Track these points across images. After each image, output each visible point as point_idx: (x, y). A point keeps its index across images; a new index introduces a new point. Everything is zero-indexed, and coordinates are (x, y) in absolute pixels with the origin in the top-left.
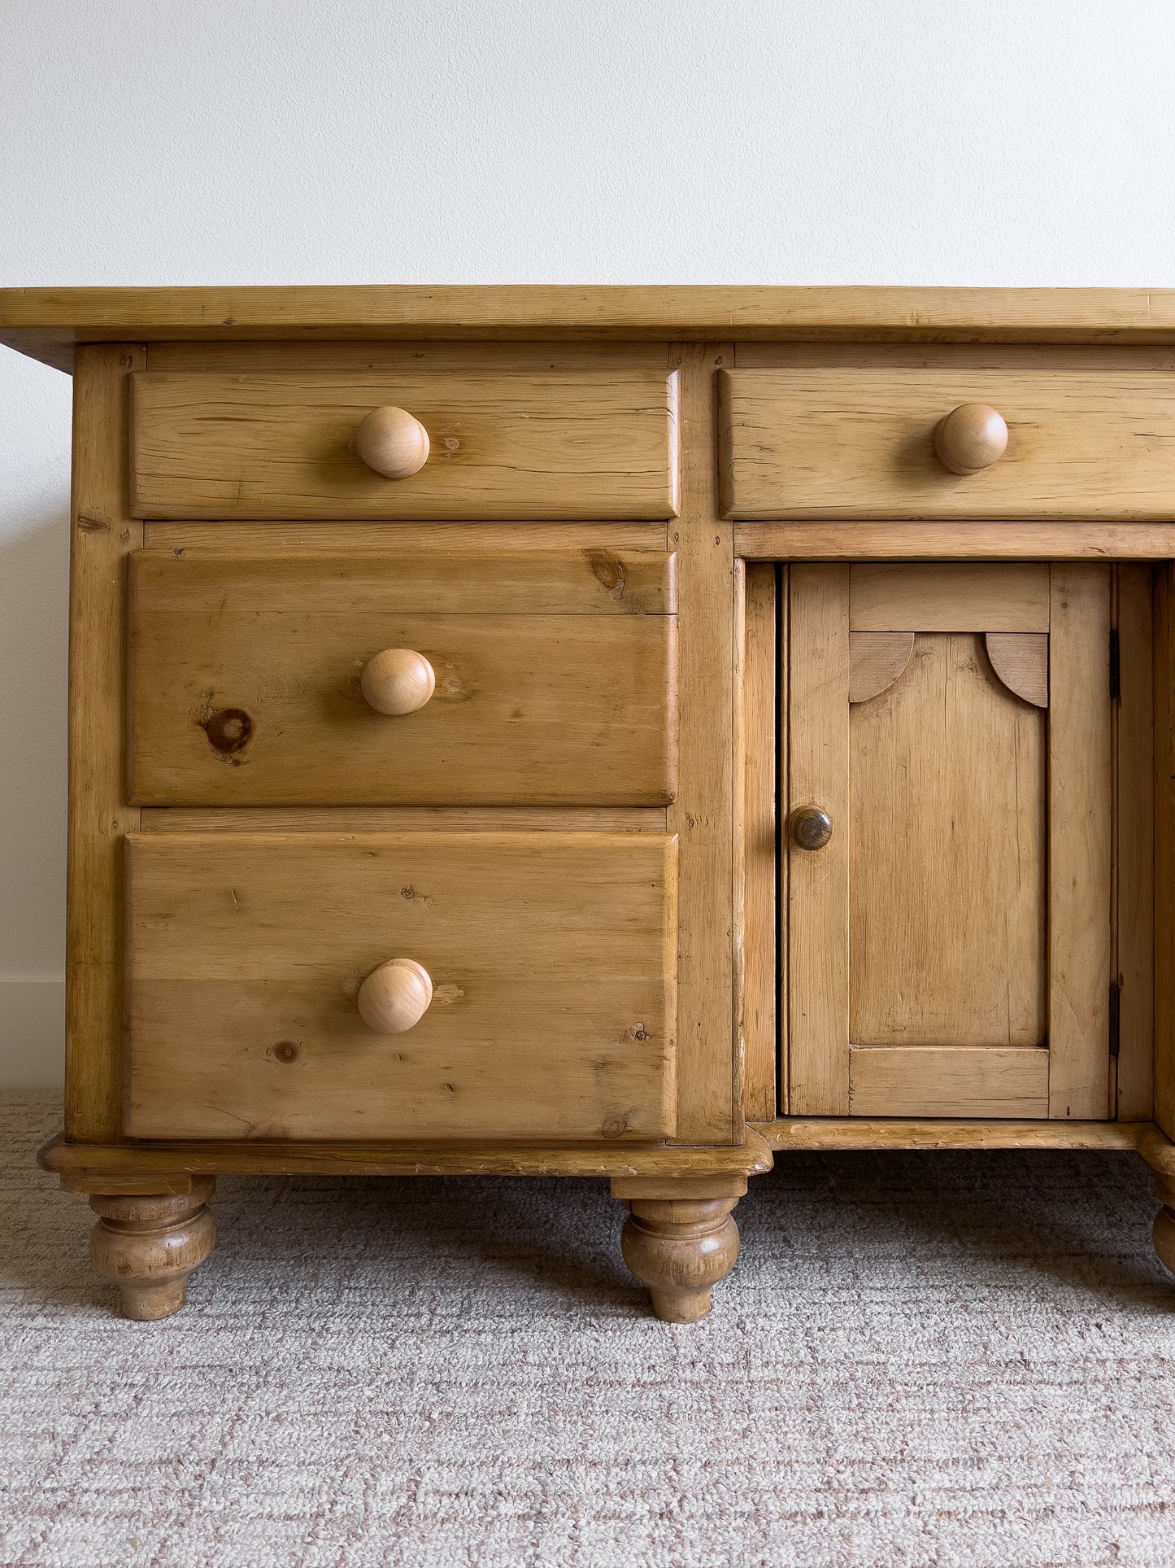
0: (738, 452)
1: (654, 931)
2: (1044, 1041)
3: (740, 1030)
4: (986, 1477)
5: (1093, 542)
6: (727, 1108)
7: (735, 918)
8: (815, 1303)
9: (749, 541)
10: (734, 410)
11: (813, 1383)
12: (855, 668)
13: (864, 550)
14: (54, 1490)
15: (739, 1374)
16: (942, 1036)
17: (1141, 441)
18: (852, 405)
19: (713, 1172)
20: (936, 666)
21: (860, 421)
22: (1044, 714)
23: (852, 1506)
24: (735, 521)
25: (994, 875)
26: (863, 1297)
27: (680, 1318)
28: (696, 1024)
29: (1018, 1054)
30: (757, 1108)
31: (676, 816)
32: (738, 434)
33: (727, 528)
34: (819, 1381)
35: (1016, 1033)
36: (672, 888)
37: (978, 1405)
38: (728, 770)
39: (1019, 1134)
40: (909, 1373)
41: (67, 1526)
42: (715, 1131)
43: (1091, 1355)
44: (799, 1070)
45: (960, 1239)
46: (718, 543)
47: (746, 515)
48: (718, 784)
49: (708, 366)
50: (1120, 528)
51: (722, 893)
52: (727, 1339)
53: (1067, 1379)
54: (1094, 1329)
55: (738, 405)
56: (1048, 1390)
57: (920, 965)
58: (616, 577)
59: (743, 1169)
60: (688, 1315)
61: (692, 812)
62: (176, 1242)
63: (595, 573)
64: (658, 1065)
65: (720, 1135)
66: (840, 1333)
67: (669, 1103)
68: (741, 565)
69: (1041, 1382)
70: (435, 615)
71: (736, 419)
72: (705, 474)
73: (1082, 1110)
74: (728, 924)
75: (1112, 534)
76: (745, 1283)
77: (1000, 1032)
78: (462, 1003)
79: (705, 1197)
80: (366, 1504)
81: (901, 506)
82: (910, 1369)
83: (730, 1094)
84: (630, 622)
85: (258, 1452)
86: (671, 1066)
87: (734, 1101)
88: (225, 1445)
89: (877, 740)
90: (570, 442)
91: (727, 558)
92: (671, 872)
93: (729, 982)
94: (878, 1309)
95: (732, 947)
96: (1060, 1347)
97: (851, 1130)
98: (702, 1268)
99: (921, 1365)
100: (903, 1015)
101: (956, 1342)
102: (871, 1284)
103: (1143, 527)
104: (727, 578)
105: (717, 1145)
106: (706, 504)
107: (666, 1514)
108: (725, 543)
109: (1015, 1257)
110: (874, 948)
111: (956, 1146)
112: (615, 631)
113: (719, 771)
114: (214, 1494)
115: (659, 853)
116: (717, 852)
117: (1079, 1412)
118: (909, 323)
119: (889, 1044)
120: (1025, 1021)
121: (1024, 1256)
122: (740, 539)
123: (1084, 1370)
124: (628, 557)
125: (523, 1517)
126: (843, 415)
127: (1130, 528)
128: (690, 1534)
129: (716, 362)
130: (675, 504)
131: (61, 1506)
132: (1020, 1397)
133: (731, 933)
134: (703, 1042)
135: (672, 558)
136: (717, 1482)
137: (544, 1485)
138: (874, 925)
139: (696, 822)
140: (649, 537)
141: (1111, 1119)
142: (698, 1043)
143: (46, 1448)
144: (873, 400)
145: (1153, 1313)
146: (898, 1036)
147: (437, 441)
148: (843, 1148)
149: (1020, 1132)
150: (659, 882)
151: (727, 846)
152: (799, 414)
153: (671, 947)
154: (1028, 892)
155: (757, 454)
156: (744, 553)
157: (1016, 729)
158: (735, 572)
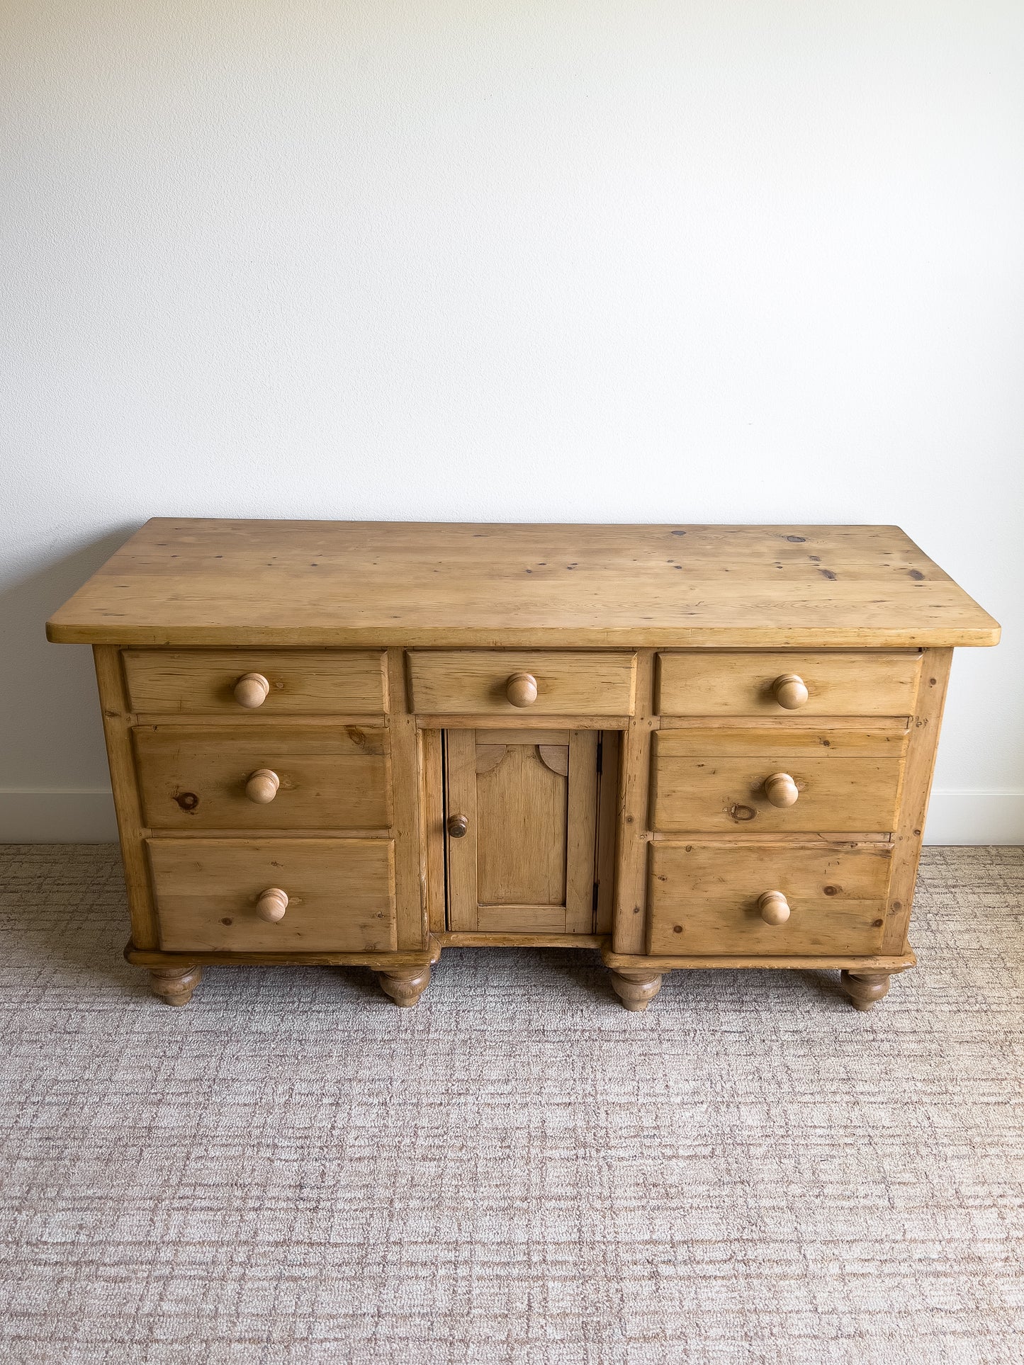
0: (414, 689)
1: (384, 878)
2: (564, 904)
3: (424, 911)
4: (508, 1088)
5: (582, 723)
6: (420, 938)
7: (421, 868)
8: (465, 996)
9: (422, 723)
10: (412, 671)
11: (454, 1041)
12: (478, 759)
14: (156, 1094)
15: (424, 1036)
16: (520, 901)
17: (605, 685)
18: (469, 670)
19: (413, 964)
20: (517, 756)
21: (473, 676)
22: (567, 778)
23: (454, 1101)
24: (415, 715)
25: (543, 840)
26: (487, 992)
27: (404, 1006)
28: (406, 910)
29: (552, 909)
30: (436, 928)
31: (393, 832)
32: (414, 681)
33: (412, 717)
34: (456, 1040)
35: (552, 900)
36: (392, 862)
37: (517, 1053)
38: (416, 813)
40: (494, 1036)
41: (163, 1110)
42: (414, 945)
43: (572, 1027)
44: (455, 913)
45: (540, 958)
46: (409, 723)
47: (421, 713)
48: (412, 819)
50: (597, 719)
51: (415, 860)
52: (423, 1017)
53: (558, 1040)
54: (579, 1013)
55: (415, 670)
56: (548, 1046)
57: (510, 874)
58: (361, 740)
59: (426, 963)
60: (407, 1005)
61: (401, 830)
62: (187, 979)
63: (351, 738)
64: (388, 926)
65: (417, 948)
66: (471, 1013)
67: (394, 940)
68: (420, 731)
69: (546, 1041)
70: (279, 755)
71: (414, 675)
72: (401, 694)
73: (580, 929)
74: (418, 871)
75: (592, 720)
76: (437, 983)
77: (545, 900)
78: (301, 905)
80: (273, 1099)
81: (490, 711)
82: (496, 1033)
83: (420, 934)
84: (368, 758)
85: (231, 1075)
86: (394, 926)
87: (423, 936)
88: (218, 1072)
89: (490, 786)
90: (335, 685)
91: (413, 728)
92: (391, 855)
94: (491, 999)
95: (420, 880)
96: (561, 1022)
97: (477, 938)
98: (414, 989)
99: (501, 1031)
100: (502, 892)
101: (519, 1019)
102: (492, 984)
103: (608, 719)
104: (413, 737)
105: (415, 951)
106: (402, 707)
107: (385, 1104)
108: (412, 723)
109: (562, 967)
110: (488, 867)
112: (362, 761)
113: (412, 814)
114: (216, 1095)
115: (385, 849)
116: (413, 845)
117: (556, 1057)
118: (491, 644)
119: (495, 904)
120: (556, 895)
121: (566, 967)
122: (419, 722)
123: (566, 1035)
124: (366, 730)
125: (331, 1104)
126: (464, 674)
127: (602, 719)
128: (392, 1112)
130: (386, 708)
131: (160, 1101)
132: (534, 1049)
133: (420, 875)
134: (409, 915)
135: (388, 729)
136: (406, 1089)
137: (340, 1090)
138: (489, 859)
139: (402, 834)
140: (378, 721)
141: (593, 934)
142: (406, 916)
143: (148, 1074)
144: (478, 668)
145: (609, 1004)
146: (500, 901)
147: (272, 684)
148: (474, 945)
149: (551, 940)
150: (386, 860)
151: (417, 843)
152: (443, 673)
153: (392, 883)
154: (559, 846)
155: (424, 690)
156: (421, 727)
157: (554, 784)
158: (417, 735)
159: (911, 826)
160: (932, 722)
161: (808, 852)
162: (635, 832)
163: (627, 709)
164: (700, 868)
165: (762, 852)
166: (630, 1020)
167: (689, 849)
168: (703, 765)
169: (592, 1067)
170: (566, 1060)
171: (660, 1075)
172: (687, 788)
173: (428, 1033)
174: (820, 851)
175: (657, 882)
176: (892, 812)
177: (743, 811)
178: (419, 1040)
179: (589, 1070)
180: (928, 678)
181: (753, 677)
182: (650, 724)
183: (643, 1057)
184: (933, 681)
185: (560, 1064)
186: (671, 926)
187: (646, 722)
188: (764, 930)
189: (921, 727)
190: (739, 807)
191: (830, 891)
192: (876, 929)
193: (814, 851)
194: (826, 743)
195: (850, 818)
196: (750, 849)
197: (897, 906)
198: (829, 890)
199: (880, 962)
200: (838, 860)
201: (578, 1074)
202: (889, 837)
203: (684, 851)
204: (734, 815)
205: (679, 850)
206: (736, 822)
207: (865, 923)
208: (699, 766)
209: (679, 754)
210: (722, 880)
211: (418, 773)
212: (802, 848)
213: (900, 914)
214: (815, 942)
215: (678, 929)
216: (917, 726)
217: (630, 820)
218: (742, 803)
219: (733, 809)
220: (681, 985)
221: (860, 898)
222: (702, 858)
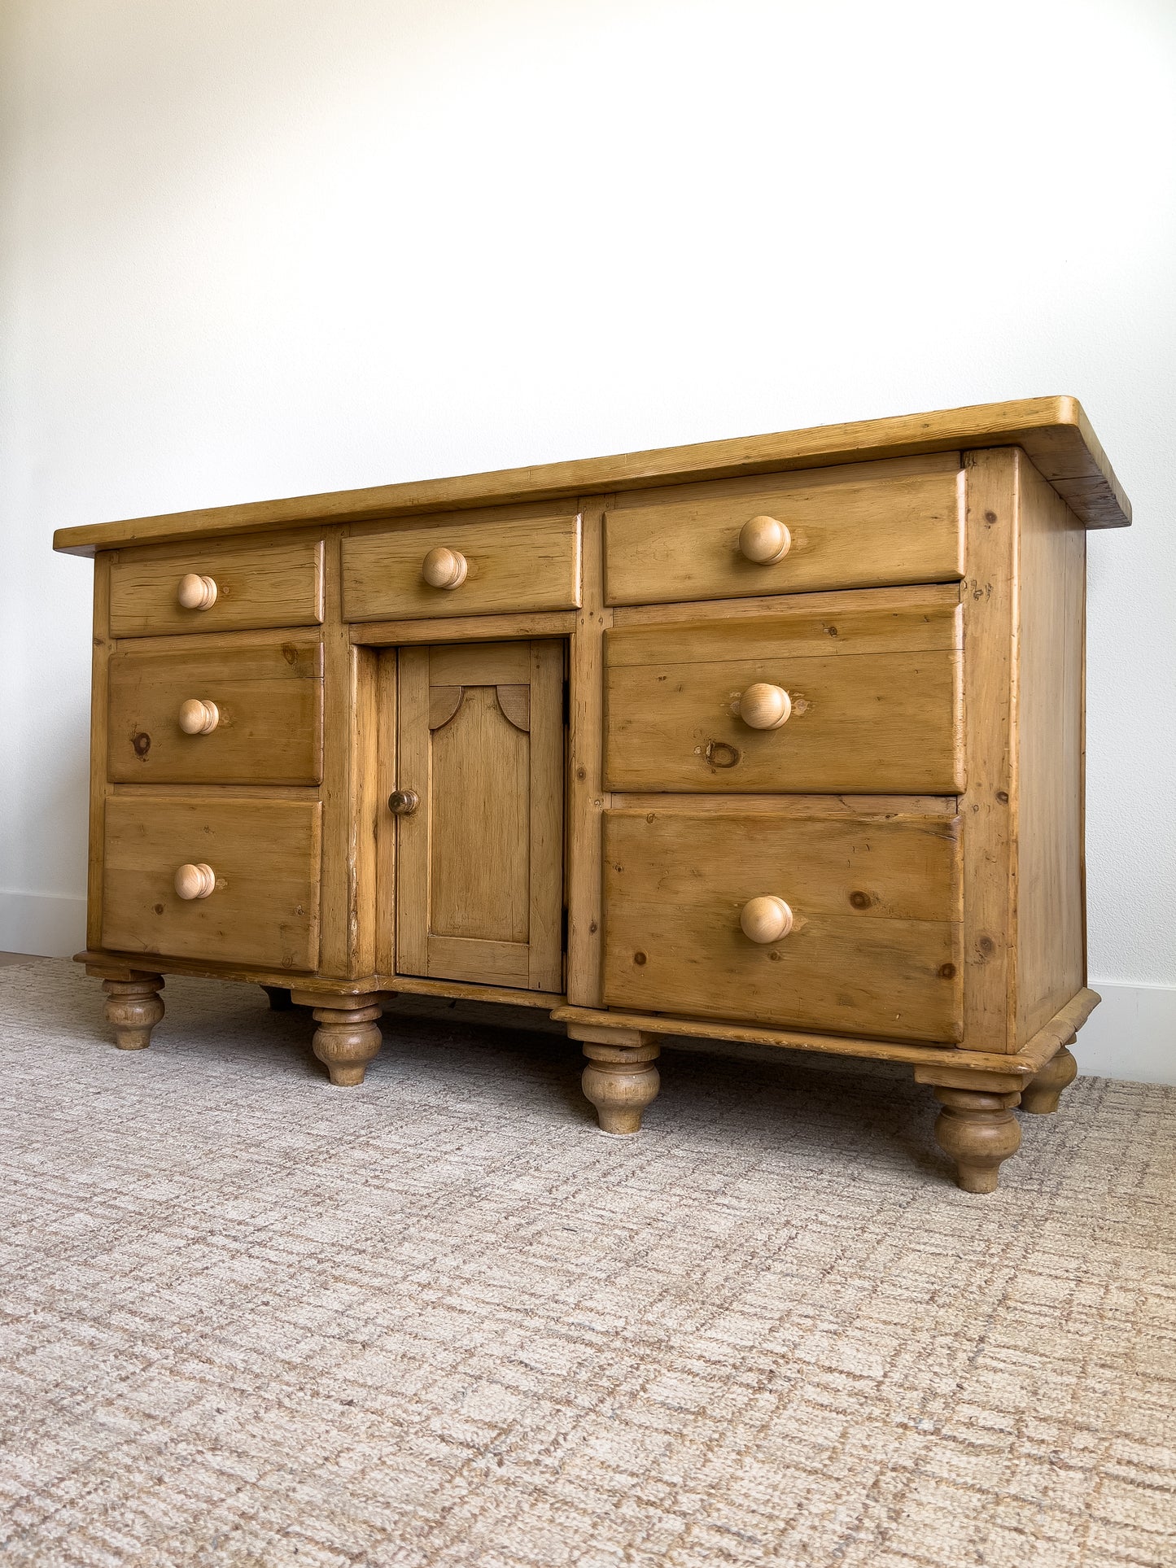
0: (346, 584)
1: (307, 855)
2: (527, 941)
5: (522, 626)
6: (344, 958)
7: (349, 851)
9: (355, 635)
10: (346, 561)
12: (433, 706)
16: (478, 933)
17: (542, 561)
18: (397, 553)
20: (476, 706)
21: (401, 562)
22: (529, 733)
24: (350, 624)
25: (506, 835)
28: (332, 910)
29: (513, 946)
30: (383, 967)
31: (323, 791)
32: (348, 574)
33: (346, 627)
35: (512, 934)
36: (318, 831)
38: (347, 765)
39: (504, 995)
42: (340, 971)
44: (403, 947)
46: (343, 637)
47: (353, 620)
48: (342, 775)
49: (336, 539)
50: (537, 616)
51: (344, 835)
57: (468, 889)
58: (293, 658)
61: (330, 789)
63: (285, 655)
64: (307, 928)
65: (341, 974)
67: (314, 952)
68: (355, 650)
70: (219, 682)
71: (347, 566)
72: (334, 599)
73: (547, 984)
74: (346, 854)
75: (533, 620)
77: (508, 933)
78: (227, 888)
81: (421, 611)
83: (346, 950)
84: (299, 682)
86: (315, 932)
87: (348, 955)
89: (447, 750)
90: (274, 585)
91: (348, 645)
92: (316, 822)
93: (346, 888)
95: (348, 866)
100: (458, 919)
103: (549, 615)
104: (347, 656)
105: (339, 979)
106: (336, 617)
108: (347, 637)
110: (444, 877)
111: (470, 997)
112: (293, 687)
113: (343, 766)
115: (310, 812)
116: (341, 813)
118: (409, 504)
119: (451, 936)
120: (518, 926)
122: (352, 634)
124: (299, 646)
126: (394, 560)
127: (543, 616)
129: (339, 537)
130: (321, 616)
133: (347, 859)
134: (334, 919)
135: (322, 645)
138: (445, 863)
139: (331, 796)
140: (309, 635)
141: (563, 993)
142: (332, 920)
144: (409, 550)
146: (456, 932)
147: (220, 589)
148: (413, 993)
150: (310, 828)
151: (346, 810)
152: (373, 561)
153: (316, 864)
154: (523, 846)
155: (355, 585)
156: (354, 641)
157: (517, 744)
158: (350, 653)
159: (991, 785)
160: (999, 588)
161: (819, 826)
162: (588, 795)
163: (570, 595)
164: (666, 852)
165: (753, 823)
167: (650, 819)
168: (665, 678)
172: (649, 714)
174: (838, 825)
175: (613, 874)
176: (949, 751)
177: (721, 752)
180: (981, 514)
181: (722, 531)
182: (601, 621)
184: (991, 517)
186: (631, 953)
187: (596, 618)
188: (764, 971)
189: (983, 598)
190: (718, 746)
191: (860, 900)
192: (944, 983)
193: (827, 824)
194: (833, 631)
195: (881, 763)
196: (734, 820)
197: (986, 945)
198: (858, 900)
199: (963, 1055)
200: (869, 843)
202: (954, 805)
203: (645, 821)
204: (710, 759)
205: (638, 820)
206: (713, 772)
207: (925, 970)
208: (660, 678)
209: (633, 662)
210: (697, 875)
211: (350, 707)
212: (810, 819)
213: (997, 963)
214: (844, 1000)
215: (640, 959)
216: (976, 597)
217: (582, 775)
218: (720, 739)
219: (709, 748)
221: (909, 918)
222: (669, 834)
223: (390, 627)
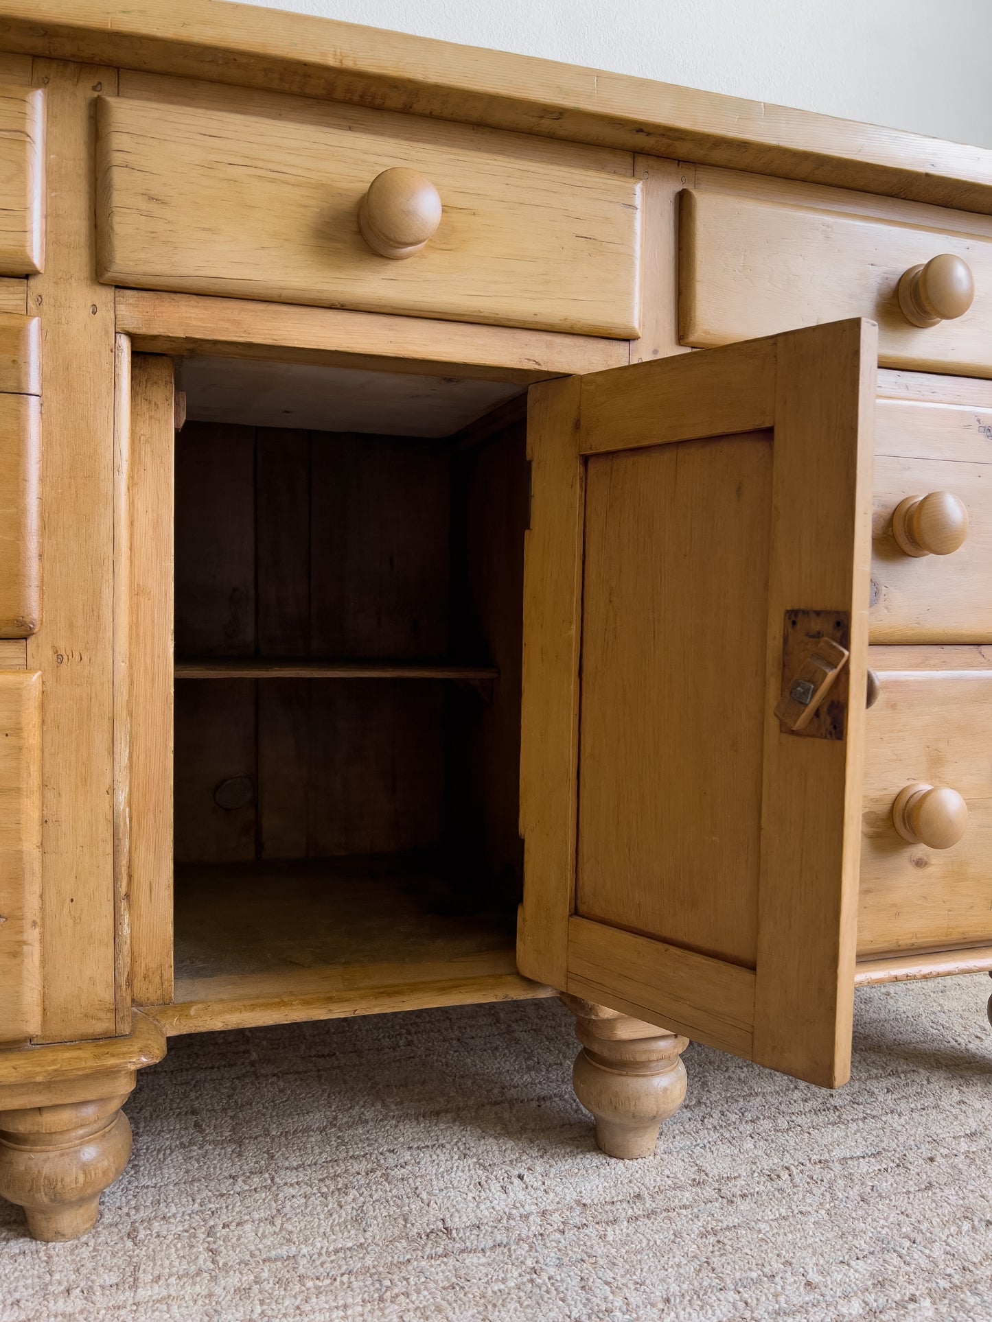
0: (119, 198)
3: (124, 904)
6: (106, 995)
7: (116, 773)
8: (222, 1195)
9: (133, 312)
10: (115, 146)
11: (210, 1295)
13: (275, 337)
15: (125, 1296)
17: (582, 244)
18: (264, 160)
19: (88, 1071)
21: (273, 181)
24: (117, 287)
26: (277, 1180)
27: (59, 1235)
28: (68, 900)
30: (151, 990)
31: (39, 648)
32: (119, 177)
33: (106, 295)
34: (218, 1290)
36: (32, 738)
37: (396, 1290)
38: (107, 593)
40: (322, 1264)
42: (94, 1022)
43: (514, 1211)
45: (383, 1101)
46: (94, 313)
47: (131, 280)
48: (94, 611)
49: (83, 93)
50: (561, 340)
51: (100, 741)
52: (114, 1255)
53: (490, 1244)
54: (516, 1181)
55: (120, 142)
56: (471, 1259)
59: (126, 1063)
60: (68, 1232)
61: (62, 646)
64: (16, 952)
65: (99, 1027)
66: (248, 1227)
67: (31, 996)
68: (125, 343)
69: (463, 1251)
71: (117, 158)
72: (77, 224)
74: (108, 780)
75: (550, 345)
76: (145, 1181)
79: (81, 1099)
81: (320, 287)
82: (324, 1258)
83: (111, 978)
86: (33, 954)
87: (117, 986)
91: (107, 333)
92: (31, 718)
93: (109, 849)
94: (292, 1191)
95: (112, 807)
96: (482, 1207)
98: (81, 1179)
99: (336, 1251)
101: (375, 1218)
102: (287, 1164)
103: (581, 341)
104: (107, 357)
105: (96, 1039)
106: (79, 262)
108: (105, 314)
113: (97, 595)
116: (93, 695)
117: (504, 1280)
121: (447, 1111)
122: (123, 310)
123: (507, 1229)
126: (252, 171)
127: (568, 341)
129: (94, 88)
130: (37, 258)
132: (441, 1272)
133: (111, 791)
134: (77, 921)
135: (34, 325)
139: (65, 657)
140: (3, 296)
142: (70, 922)
144: (286, 158)
145: (572, 1155)
148: (250, 1026)
150: (16, 730)
151: (106, 686)
152: (197, 163)
153: (31, 808)
155: (143, 205)
156: (128, 326)
158: (115, 350)
166: (637, 1175)
169: (607, 1283)
170: (532, 1281)
171: (777, 1266)
173: (135, 1286)
178: (108, 1309)
179: (602, 1291)
183: (712, 1239)
185: (522, 1294)
194: (989, 431)
201: (581, 1306)
220: (699, 1102)
223: (232, 310)
